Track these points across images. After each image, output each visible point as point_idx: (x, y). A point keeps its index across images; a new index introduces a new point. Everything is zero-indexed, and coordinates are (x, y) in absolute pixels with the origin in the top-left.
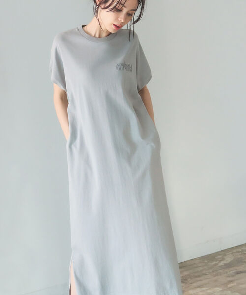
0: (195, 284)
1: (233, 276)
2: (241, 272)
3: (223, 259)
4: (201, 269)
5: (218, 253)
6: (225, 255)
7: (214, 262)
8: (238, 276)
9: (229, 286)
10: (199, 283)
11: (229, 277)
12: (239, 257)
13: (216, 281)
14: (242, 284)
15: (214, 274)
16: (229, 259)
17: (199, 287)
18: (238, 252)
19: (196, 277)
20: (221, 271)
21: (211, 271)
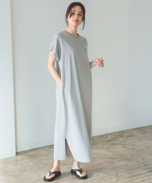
1: (110, 145)
2: (114, 144)
3: (107, 138)
4: (97, 141)
5: (105, 135)
6: (108, 136)
7: (103, 139)
8: (113, 145)
9: (108, 149)
10: (95, 147)
11: (108, 145)
12: (114, 137)
13: (103, 147)
14: (114, 149)
15: (102, 144)
16: (109, 138)
17: (95, 149)
18: (114, 135)
19: (94, 144)
20: (106, 143)
21: (101, 142)
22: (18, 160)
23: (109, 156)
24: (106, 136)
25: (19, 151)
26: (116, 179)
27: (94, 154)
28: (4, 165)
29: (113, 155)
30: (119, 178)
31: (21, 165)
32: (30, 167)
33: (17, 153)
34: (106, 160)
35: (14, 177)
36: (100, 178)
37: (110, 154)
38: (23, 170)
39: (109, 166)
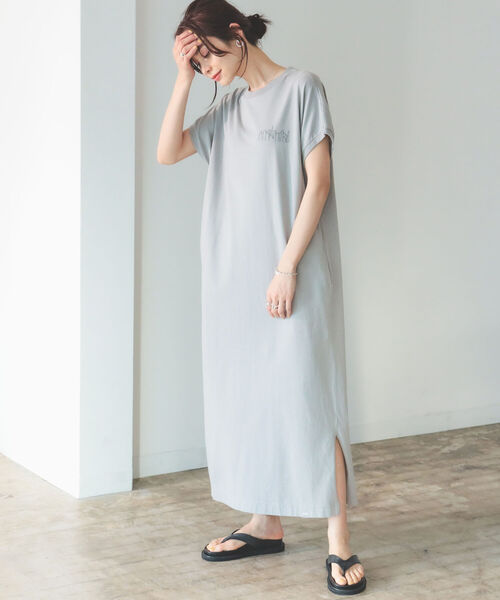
0: (400, 476)
1: (461, 471)
2: (474, 467)
3: (449, 444)
4: (413, 453)
5: (441, 434)
6: (452, 438)
7: (434, 447)
8: (467, 471)
9: (453, 485)
10: (408, 475)
11: (453, 471)
12: (474, 443)
13: (434, 475)
14: (473, 485)
15: (432, 464)
16: (458, 444)
17: (407, 480)
18: (475, 436)
19: (404, 465)
20: (444, 462)
21: (427, 459)
22: (139, 506)
23: (453, 509)
24: (443, 439)
25: (143, 474)
26: (474, 589)
27: (402, 497)
28: (92, 520)
29: (467, 506)
30: (486, 585)
31: (151, 523)
32: (178, 532)
33: (137, 483)
34: (445, 520)
35: (124, 564)
36: (419, 584)
37: (459, 503)
38: (154, 541)
39: (453, 543)
